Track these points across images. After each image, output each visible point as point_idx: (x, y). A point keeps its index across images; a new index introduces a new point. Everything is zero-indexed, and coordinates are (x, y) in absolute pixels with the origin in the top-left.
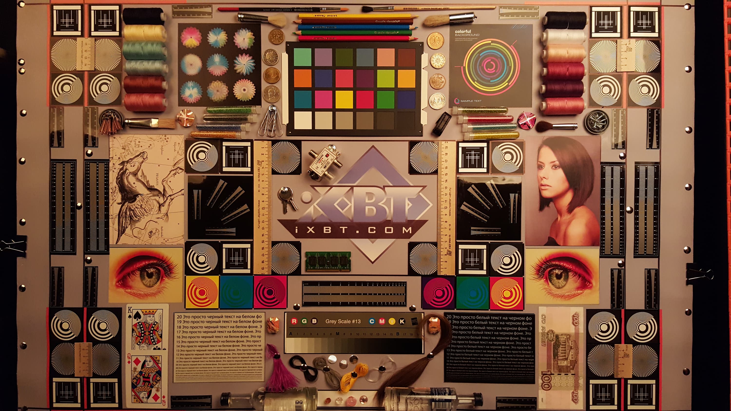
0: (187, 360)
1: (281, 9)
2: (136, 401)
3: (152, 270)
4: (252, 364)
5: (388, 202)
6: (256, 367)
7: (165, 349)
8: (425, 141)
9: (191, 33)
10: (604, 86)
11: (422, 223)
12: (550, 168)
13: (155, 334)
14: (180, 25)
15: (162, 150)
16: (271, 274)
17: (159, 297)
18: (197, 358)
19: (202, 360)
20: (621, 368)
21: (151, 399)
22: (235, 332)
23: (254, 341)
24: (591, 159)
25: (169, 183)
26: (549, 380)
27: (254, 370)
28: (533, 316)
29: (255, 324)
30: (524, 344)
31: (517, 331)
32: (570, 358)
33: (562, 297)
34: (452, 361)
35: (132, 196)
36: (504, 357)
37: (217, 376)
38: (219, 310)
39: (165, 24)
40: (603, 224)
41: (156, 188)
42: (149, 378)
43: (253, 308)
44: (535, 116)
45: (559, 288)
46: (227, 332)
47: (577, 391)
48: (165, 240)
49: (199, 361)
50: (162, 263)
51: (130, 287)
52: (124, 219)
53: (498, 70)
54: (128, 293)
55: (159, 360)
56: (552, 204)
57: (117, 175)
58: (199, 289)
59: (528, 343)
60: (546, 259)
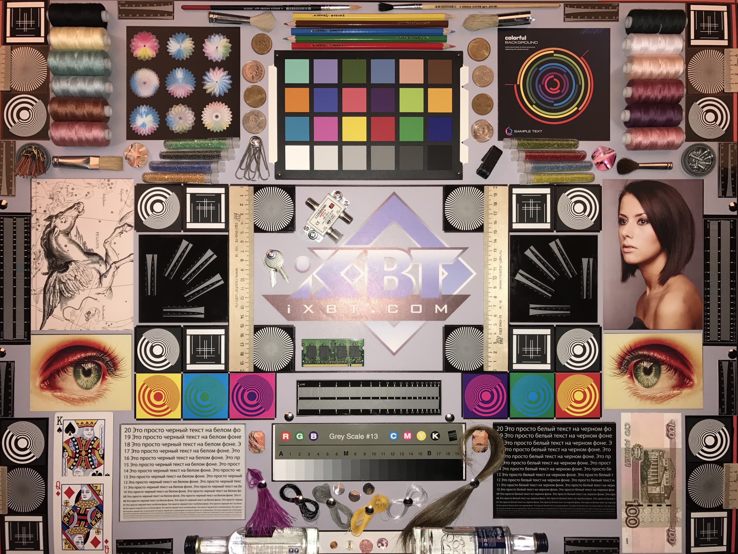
0: (139, 490)
1: (268, 6)
2: (69, 547)
3: (89, 366)
4: (227, 496)
5: (414, 271)
6: (233, 500)
7: (109, 475)
8: (466, 186)
9: (144, 39)
10: (708, 111)
11: (462, 298)
12: (636, 222)
13: (95, 455)
14: (129, 29)
15: (104, 200)
16: (253, 371)
17: (100, 403)
18: (153, 487)
19: (160, 489)
20: (733, 495)
21: (89, 545)
22: (204, 451)
23: (230, 464)
24: (689, 211)
25: (113, 245)
26: (636, 513)
27: (231, 504)
28: (613, 426)
29: (232, 441)
30: (602, 463)
31: (592, 446)
32: (664, 483)
33: (652, 398)
34: (504, 490)
35: (63, 263)
36: (574, 483)
37: (180, 512)
38: (182, 421)
39: (108, 26)
40: (707, 299)
41: (95, 251)
42: (86, 515)
43: (229, 417)
44: (614, 152)
45: (648, 387)
46: (192, 451)
47: (673, 528)
48: (108, 324)
49: (155, 492)
50: (103, 356)
51: (60, 389)
52: (51, 295)
53: (564, 89)
54: (58, 398)
55: (100, 490)
56: (638, 273)
57: (42, 235)
58: (154, 391)
59: (607, 463)
60: (631, 348)
